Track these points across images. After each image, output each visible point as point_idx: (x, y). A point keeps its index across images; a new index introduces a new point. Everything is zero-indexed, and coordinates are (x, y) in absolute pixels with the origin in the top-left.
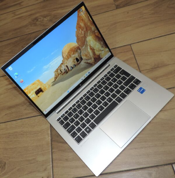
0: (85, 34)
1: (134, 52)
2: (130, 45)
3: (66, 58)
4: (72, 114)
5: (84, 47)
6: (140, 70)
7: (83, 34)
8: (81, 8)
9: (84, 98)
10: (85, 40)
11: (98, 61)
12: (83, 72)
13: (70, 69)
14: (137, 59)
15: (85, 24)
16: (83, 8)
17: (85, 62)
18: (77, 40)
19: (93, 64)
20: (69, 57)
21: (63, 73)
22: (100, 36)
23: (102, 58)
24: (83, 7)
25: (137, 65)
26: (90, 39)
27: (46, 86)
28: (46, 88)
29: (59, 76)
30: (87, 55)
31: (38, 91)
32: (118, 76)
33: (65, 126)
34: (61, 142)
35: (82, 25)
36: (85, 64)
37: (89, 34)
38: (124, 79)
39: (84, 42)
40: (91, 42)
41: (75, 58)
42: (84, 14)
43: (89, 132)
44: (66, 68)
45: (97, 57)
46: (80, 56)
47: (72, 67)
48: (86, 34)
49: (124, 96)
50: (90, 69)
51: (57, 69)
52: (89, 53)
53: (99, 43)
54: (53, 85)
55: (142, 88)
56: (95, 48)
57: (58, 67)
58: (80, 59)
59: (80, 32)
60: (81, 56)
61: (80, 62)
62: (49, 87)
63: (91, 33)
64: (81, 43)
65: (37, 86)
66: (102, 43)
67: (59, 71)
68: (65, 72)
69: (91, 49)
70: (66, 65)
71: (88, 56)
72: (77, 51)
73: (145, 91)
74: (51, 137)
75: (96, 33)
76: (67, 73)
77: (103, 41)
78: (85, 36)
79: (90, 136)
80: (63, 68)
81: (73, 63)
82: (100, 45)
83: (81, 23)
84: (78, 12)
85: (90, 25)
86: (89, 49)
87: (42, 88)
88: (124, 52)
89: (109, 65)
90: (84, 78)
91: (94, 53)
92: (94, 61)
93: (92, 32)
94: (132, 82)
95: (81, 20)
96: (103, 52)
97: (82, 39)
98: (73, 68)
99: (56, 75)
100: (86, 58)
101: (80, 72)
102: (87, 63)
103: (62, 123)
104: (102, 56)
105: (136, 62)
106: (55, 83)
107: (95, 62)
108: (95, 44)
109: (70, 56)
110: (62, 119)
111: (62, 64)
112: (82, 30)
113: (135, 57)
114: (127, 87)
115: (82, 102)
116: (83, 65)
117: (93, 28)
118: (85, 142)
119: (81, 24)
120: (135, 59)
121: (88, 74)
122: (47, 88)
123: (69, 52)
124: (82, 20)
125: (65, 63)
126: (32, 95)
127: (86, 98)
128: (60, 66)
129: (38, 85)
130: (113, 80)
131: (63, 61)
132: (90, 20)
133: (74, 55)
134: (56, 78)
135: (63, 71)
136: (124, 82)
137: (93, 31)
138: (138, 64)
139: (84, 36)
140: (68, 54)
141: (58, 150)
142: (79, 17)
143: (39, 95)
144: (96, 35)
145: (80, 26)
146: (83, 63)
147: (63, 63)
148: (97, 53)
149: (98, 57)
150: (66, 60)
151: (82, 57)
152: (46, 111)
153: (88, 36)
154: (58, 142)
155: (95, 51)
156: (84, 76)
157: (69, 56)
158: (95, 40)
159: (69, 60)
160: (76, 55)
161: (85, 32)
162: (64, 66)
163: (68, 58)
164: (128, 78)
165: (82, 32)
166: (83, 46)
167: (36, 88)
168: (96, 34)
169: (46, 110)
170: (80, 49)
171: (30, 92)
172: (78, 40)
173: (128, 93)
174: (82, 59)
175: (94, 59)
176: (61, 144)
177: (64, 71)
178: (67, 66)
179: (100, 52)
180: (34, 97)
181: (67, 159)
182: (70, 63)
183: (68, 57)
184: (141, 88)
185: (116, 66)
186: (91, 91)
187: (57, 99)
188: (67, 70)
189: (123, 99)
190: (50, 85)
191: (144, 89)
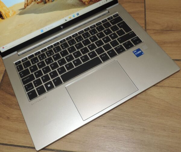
1: (146, 6)
4: (36, 61)
6: (146, 28)
9: (60, 44)
12: (70, 10)
14: (146, 15)
19: (86, 3)
23: (101, 0)
25: (144, 21)
27: (9, 12)
28: (9, 15)
29: (33, 3)
32: (115, 28)
33: (22, 74)
34: (10, 94)
38: (120, 33)
43: (49, 89)
49: (113, 55)
50: (80, 8)
54: (21, 14)
55: (141, 50)
62: (13, 14)
73: (142, 54)
79: (48, 94)
87: (3, 13)
88: (134, 2)
89: (109, 12)
90: (68, 20)
94: (130, 40)
101: (65, 9)
103: (19, 68)
106: (24, 11)
107: (90, 2)
110: (22, 63)
113: (145, 11)
114: (122, 44)
115: (56, 49)
118: (40, 100)
120: (144, 14)
121: (76, 16)
122: (10, 15)
127: (63, 45)
130: (106, 31)
134: (27, 5)
136: (119, 37)
138: (147, 21)
141: (3, 103)
152: (3, 48)
154: (6, 92)
156: (69, 16)
164: (126, 33)
169: (4, 46)
173: (119, 52)
176: (9, 96)
181: (8, 117)
184: (139, 50)
185: (117, 15)
186: (73, 38)
189: (111, 57)
190: (15, 12)
191: (142, 52)
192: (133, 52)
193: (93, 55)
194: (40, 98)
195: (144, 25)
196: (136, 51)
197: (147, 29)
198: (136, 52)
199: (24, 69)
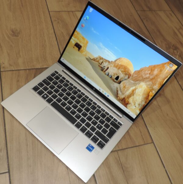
0: (146, 78)
1: (142, 146)
2: (153, 142)
3: (116, 65)
5: (132, 81)
6: (119, 150)
7: (146, 77)
8: (174, 65)
10: (140, 81)
11: (123, 104)
13: (107, 72)
14: (132, 148)
15: (157, 75)
17: (117, 88)
18: (138, 71)
19: (118, 98)
20: (118, 67)
21: (101, 66)
22: (150, 98)
23: (127, 108)
24: (176, 67)
25: (125, 148)
26: (143, 87)
28: (83, 53)
29: (97, 63)
30: (126, 88)
31: (78, 45)
32: (107, 126)
33: (49, 77)
35: (156, 72)
36: (116, 89)
37: (148, 83)
38: (105, 131)
39: (137, 81)
40: (140, 89)
41: (119, 75)
42: (168, 70)
43: (43, 97)
44: (106, 68)
45: (126, 101)
46: (122, 80)
47: (109, 74)
48: (148, 80)
49: (83, 130)
50: (112, 95)
51: (102, 58)
52: (128, 90)
53: (142, 99)
54: (87, 59)
56: (135, 95)
57: (105, 59)
58: (119, 81)
59: (146, 72)
60: (123, 81)
61: (116, 82)
62: (84, 55)
63: (150, 86)
64: (135, 77)
65: (83, 42)
66: (143, 103)
67: (101, 61)
68: (102, 68)
69: (133, 91)
70: (109, 66)
71: (124, 90)
72: (126, 75)
75: (152, 92)
76: (102, 70)
77: (146, 104)
78: (145, 80)
80: (105, 65)
81: (113, 74)
82: (140, 101)
83: (157, 70)
84: (168, 62)
85: (158, 82)
86: (132, 89)
87: (82, 49)
88: (142, 135)
89: (121, 118)
90: (101, 91)
91: (129, 96)
92: (122, 98)
93: (151, 87)
94: (100, 139)
95: (160, 69)
96: (134, 107)
97: (139, 77)
98: (108, 75)
99: (97, 59)
100: (122, 88)
102: (117, 91)
103: (53, 75)
104: (130, 107)
105: (129, 147)
106: (89, 60)
107: (121, 100)
108: (139, 95)
109: (119, 68)
110: (57, 75)
111: (109, 62)
112: (150, 74)
113: (136, 146)
114: (94, 134)
115: (75, 91)
116: (114, 86)
117: (157, 87)
119: (156, 70)
120: (133, 146)
121: (106, 95)
123: (122, 66)
124: (161, 71)
125: (111, 65)
126: (73, 41)
127: (79, 95)
128: (106, 61)
129: (84, 43)
130: (102, 120)
131: (112, 61)
132: (164, 80)
133: (121, 73)
134: (94, 60)
135: (102, 66)
136: (100, 131)
137: (153, 87)
138: (126, 150)
139: (144, 79)
140: (120, 65)
142: (163, 65)
143: (75, 47)
144: (149, 92)
145: (154, 70)
146: (116, 85)
147: (110, 63)
148: (131, 100)
149: (127, 103)
150: (114, 65)
151: (122, 83)
153: (146, 82)
155: (132, 97)
157: (119, 67)
158: (144, 94)
159: (115, 68)
160: (122, 76)
161: (149, 78)
162: (107, 65)
163: (116, 67)
164: (105, 135)
165: (147, 74)
166: (133, 81)
167: (81, 42)
168: (151, 92)
170: (129, 78)
171: (75, 37)
172: (138, 72)
173: (86, 134)
174: (120, 83)
175: (124, 98)
177: (103, 67)
178: (108, 68)
179: (133, 104)
180: (72, 43)
181: (19, 81)
182: (112, 71)
183: (117, 66)
184: (93, 148)
185: (121, 125)
186: (88, 99)
188: (105, 70)
189: (80, 130)
190: (86, 55)
191: (91, 151)
192: (90, 144)
193: (78, 117)
194: (35, 94)
195: (121, 148)
196: (91, 146)
197: (118, 152)
198: (90, 146)
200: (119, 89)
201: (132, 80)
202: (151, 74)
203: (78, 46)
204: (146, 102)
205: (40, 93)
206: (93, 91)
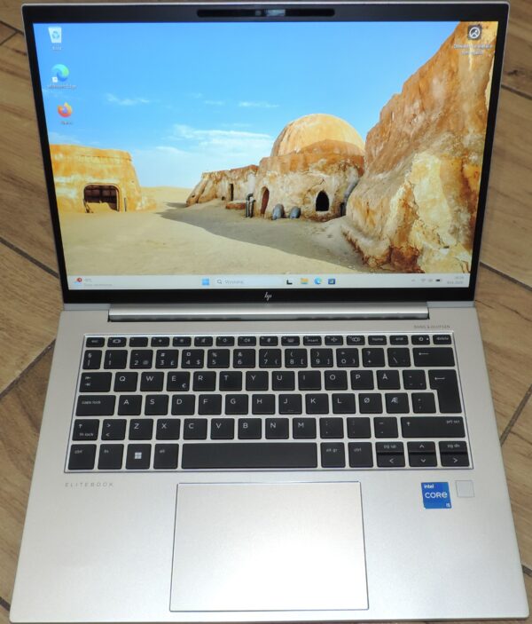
0: (422, 131)
3: (287, 160)
4: (146, 363)
5: (381, 176)
6: (511, 424)
7: (415, 129)
8: (483, 24)
9: (236, 346)
10: (406, 154)
11: (400, 270)
12: (314, 260)
13: (270, 208)
15: (450, 98)
16: (490, 29)
17: (345, 235)
18: (375, 128)
19: (371, 262)
20: (300, 165)
21: (235, 202)
22: (476, 185)
23: (422, 272)
24: (495, 25)
25: (521, 399)
26: (429, 166)
27: (139, 199)
28: (136, 206)
29: (215, 202)
30: (374, 213)
31: (97, 192)
32: (414, 380)
33: (87, 381)
34: (30, 418)
35: (439, 90)
36: (343, 240)
37: (437, 144)
38: (423, 403)
39: (396, 161)
40: (425, 181)
41: (321, 188)
42: (475, 56)
43: (134, 465)
44: (259, 198)
45: (404, 250)
46: (341, 196)
47: (286, 209)
48: (428, 135)
49: (361, 459)
50: (346, 269)
51: (223, 174)
52: (385, 213)
53: (451, 207)
54: (167, 215)
55: (448, 492)
56: (420, 213)
57: (232, 171)
58: (333, 207)
59: (408, 111)
60: (347, 197)
61: (327, 219)
62: (149, 208)
63: (452, 148)
64: (382, 152)
65: (109, 171)
66: (465, 217)
67: (225, 185)
68: (243, 206)
69: (405, 205)
70: (265, 182)
71: (372, 222)
72: (344, 169)
73: (445, 507)
74: (22, 375)
75: (468, 162)
76: (252, 215)
77: (475, 214)
78: (420, 140)
80: (249, 187)
81: (298, 201)
82: (449, 217)
83: (441, 80)
84: (458, 29)
85: (469, 118)
86: (395, 201)
87: (123, 194)
88: (527, 319)
89: (428, 317)
90: (297, 284)
91: (404, 231)
92: (383, 256)
93: (455, 148)
94: (436, 441)
95: (446, 71)
96: (445, 252)
97: (396, 145)
98: (283, 215)
99: (203, 191)
100: (361, 223)
101: (301, 253)
102: (352, 243)
103: (91, 360)
104: (427, 261)
106: (184, 211)
107: (384, 263)
108: (434, 201)
109: (306, 165)
110: (104, 349)
111: (255, 169)
112: (423, 109)
114: (405, 441)
115: (215, 355)
116: (330, 236)
117: (474, 136)
118: (92, 484)
119: (435, 81)
121: (324, 285)
122: (138, 208)
123: (310, 149)
124: (453, 73)
125: (269, 174)
126: (69, 189)
127: (240, 354)
128: (243, 172)
129: (115, 170)
130: (385, 377)
131: (264, 161)
132: (484, 94)
133: (323, 175)
134: (197, 202)
135: (240, 199)
136: (411, 414)
137: (462, 144)
139: (416, 137)
140: (301, 152)
142: (448, 47)
143: (92, 205)
144: (462, 170)
145: (429, 87)
146: (334, 227)
147: (262, 170)
148: (417, 238)
149: (409, 257)
150: (278, 167)
151: (349, 207)
152: (79, 280)
153: (428, 147)
154: (24, 407)
155: (416, 226)
156: (304, 276)
157: (301, 162)
158: (447, 187)
159: (291, 176)
160: (332, 184)
161: (428, 125)
162: (257, 185)
163: (293, 169)
164: (438, 414)
165: (415, 116)
166: (382, 171)
167: (100, 174)
168: (465, 166)
169: (83, 278)
170: (361, 172)
171: (67, 172)
172: (381, 133)
173: (383, 464)
174: (341, 211)
175: (391, 249)
176: (23, 423)
177: (245, 201)
178: (266, 193)
179: (431, 246)
180: (71, 201)
182: (288, 191)
183: (293, 162)
184: (441, 487)
185: (447, 339)
186: (280, 346)
187: (146, 273)
188: (259, 207)
189: (351, 465)
190: (154, 206)
191: (448, 500)
192: (423, 484)
193: (306, 430)
194: (97, 477)
195: (511, 413)
196: (432, 487)
197: (514, 429)
198: (430, 490)
199: (102, 370)
200: (353, 234)
201: (378, 173)
202: (427, 106)
203: (102, 195)
204: (470, 210)
205: (111, 461)
206: (268, 305)
